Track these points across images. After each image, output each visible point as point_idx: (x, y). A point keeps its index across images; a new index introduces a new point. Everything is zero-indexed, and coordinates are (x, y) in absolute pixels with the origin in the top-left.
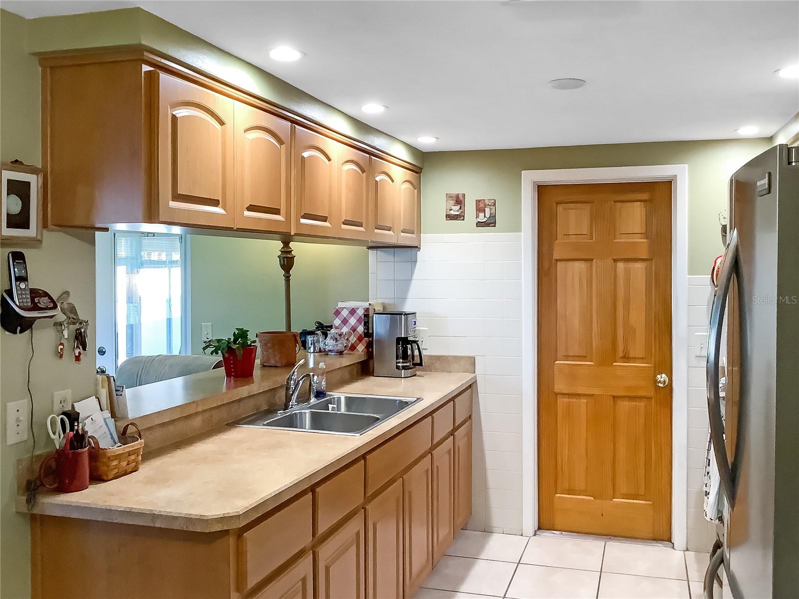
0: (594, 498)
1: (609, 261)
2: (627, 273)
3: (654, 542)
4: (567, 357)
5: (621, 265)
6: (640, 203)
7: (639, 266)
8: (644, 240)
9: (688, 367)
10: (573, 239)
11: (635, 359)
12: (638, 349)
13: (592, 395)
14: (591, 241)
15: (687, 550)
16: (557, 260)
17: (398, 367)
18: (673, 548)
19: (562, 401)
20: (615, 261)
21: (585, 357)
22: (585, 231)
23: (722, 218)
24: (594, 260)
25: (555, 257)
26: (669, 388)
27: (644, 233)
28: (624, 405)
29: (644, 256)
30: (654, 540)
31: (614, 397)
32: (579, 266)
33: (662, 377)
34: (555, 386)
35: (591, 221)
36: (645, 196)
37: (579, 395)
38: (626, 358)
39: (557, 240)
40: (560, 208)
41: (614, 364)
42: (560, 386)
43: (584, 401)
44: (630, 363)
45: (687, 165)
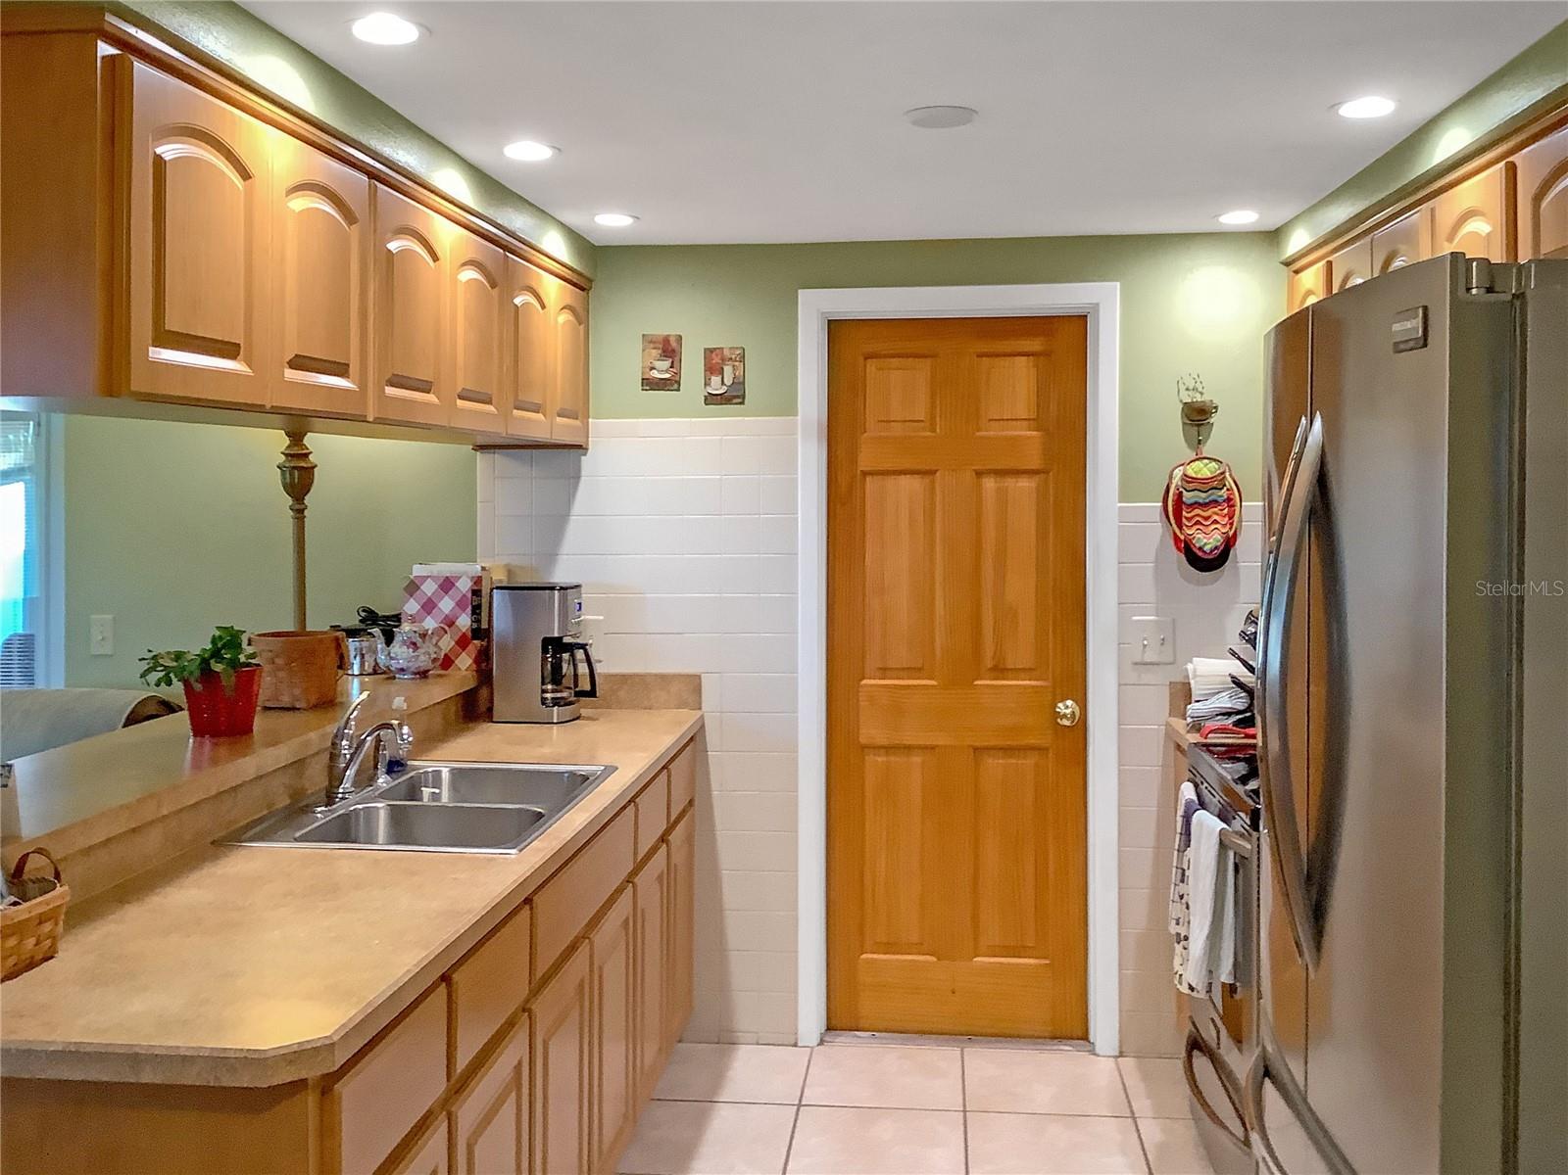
0: (939, 959)
1: (968, 476)
2: (1002, 496)
3: (1056, 1041)
4: (884, 672)
5: (989, 484)
6: (1026, 358)
7: (1025, 484)
8: (1035, 433)
9: (1120, 685)
10: (897, 430)
11: (1016, 672)
12: (1021, 653)
13: (933, 748)
14: (933, 434)
15: (1121, 1055)
16: (865, 474)
17: (544, 701)
18: (1093, 1052)
19: (875, 761)
20: (979, 474)
21: (920, 669)
22: (921, 413)
23: (1182, 388)
24: (938, 474)
25: (865, 462)
26: (1081, 727)
27: (1034, 419)
28: (994, 764)
29: (1035, 463)
30: (1054, 1038)
31: (976, 749)
32: (909, 487)
33: (1067, 707)
34: (861, 732)
35: (933, 395)
36: (1035, 345)
37: (909, 749)
38: (1000, 670)
39: (865, 432)
40: (872, 366)
41: (976, 683)
42: (871, 732)
43: (917, 759)
44: (1007, 679)
45: (1118, 284)
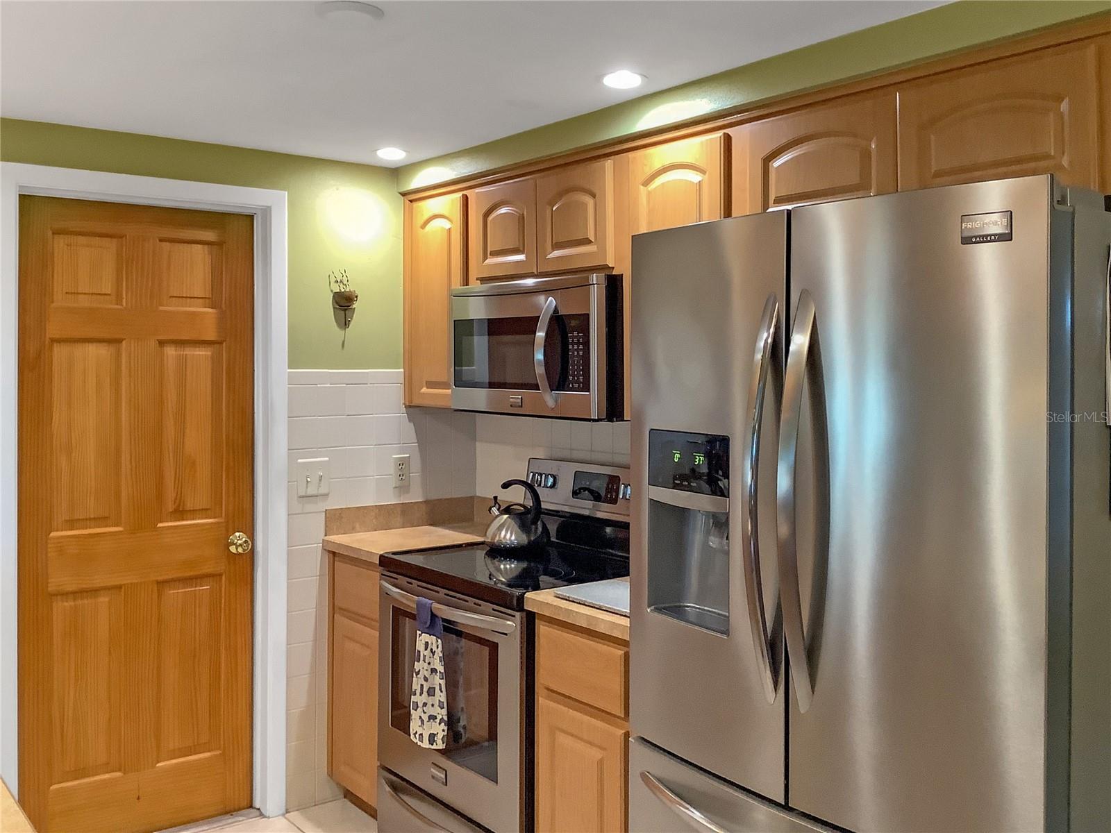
0: (124, 774)
1: (153, 344)
2: (182, 363)
4: (71, 524)
5: (170, 351)
6: (201, 246)
7: (203, 353)
8: (210, 310)
9: (289, 515)
10: (84, 302)
11: (194, 513)
12: (198, 497)
13: (119, 587)
14: (119, 307)
15: (287, 811)
16: (53, 341)
19: (61, 608)
20: (162, 343)
21: (106, 518)
22: (107, 287)
23: (333, 280)
24: (124, 342)
25: (52, 331)
26: (250, 556)
27: (209, 298)
28: (175, 594)
29: (211, 335)
31: (158, 583)
32: (95, 353)
33: (239, 537)
34: (50, 581)
35: (119, 271)
36: (210, 236)
37: (94, 592)
38: (180, 513)
39: (53, 302)
40: (60, 244)
41: (159, 525)
42: (60, 579)
43: (104, 599)
44: (187, 520)
45: (286, 193)
